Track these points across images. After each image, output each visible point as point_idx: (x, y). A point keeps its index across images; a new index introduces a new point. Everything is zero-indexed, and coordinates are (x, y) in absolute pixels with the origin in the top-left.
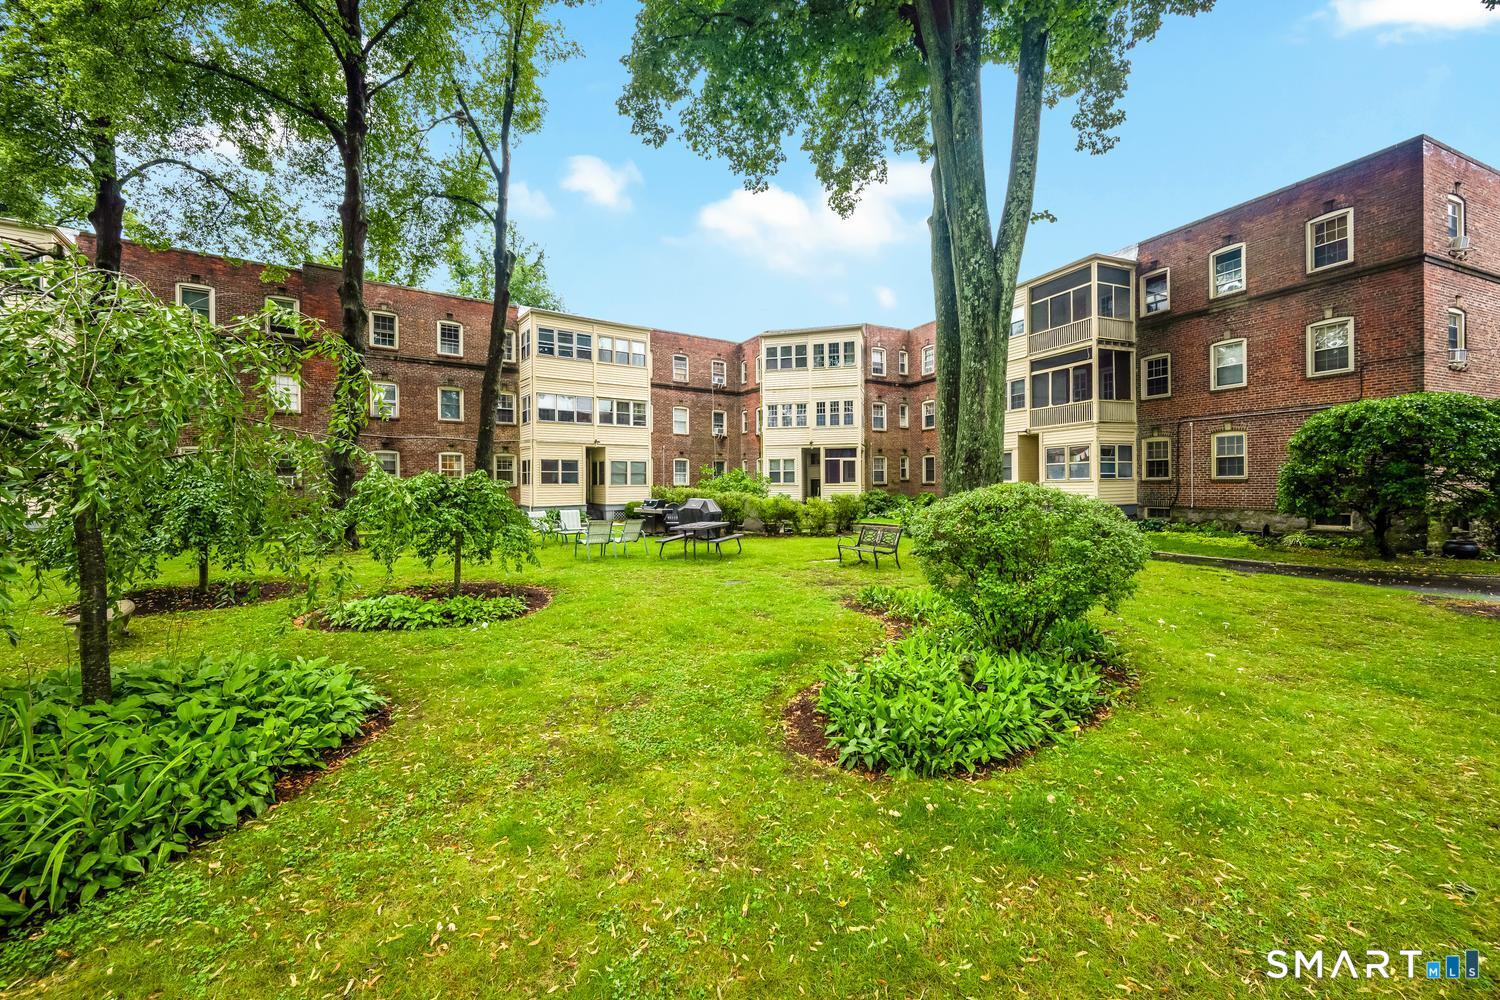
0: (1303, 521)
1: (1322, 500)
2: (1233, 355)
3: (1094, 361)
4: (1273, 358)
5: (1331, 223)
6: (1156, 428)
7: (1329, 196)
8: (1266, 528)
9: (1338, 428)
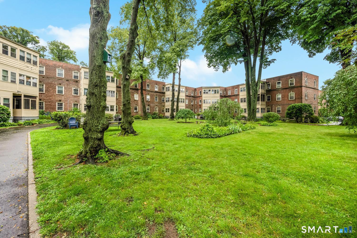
0: (288, 118)
1: (290, 116)
2: (279, 96)
3: (260, 96)
4: (285, 97)
5: (292, 80)
6: (269, 106)
7: (292, 77)
8: (284, 120)
9: (292, 107)
